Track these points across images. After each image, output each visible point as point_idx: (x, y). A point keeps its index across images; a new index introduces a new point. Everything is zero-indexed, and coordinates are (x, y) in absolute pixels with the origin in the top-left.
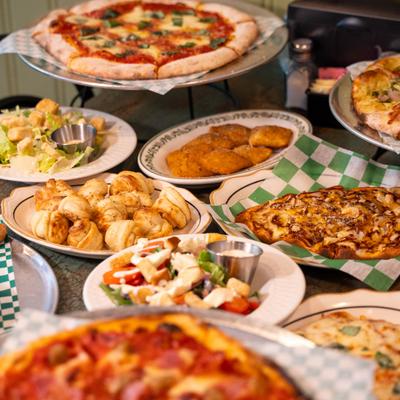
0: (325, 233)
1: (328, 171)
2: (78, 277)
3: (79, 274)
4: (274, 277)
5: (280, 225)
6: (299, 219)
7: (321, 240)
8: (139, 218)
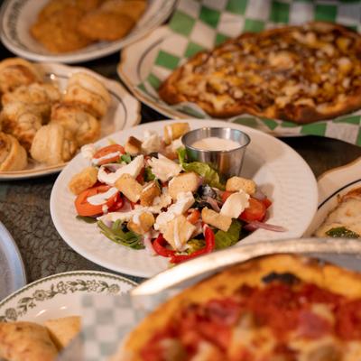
0: (271, 93)
1: (225, 16)
2: (13, 206)
3: (13, 203)
4: (264, 162)
5: (216, 93)
6: (233, 81)
7: (272, 102)
8: (62, 118)
